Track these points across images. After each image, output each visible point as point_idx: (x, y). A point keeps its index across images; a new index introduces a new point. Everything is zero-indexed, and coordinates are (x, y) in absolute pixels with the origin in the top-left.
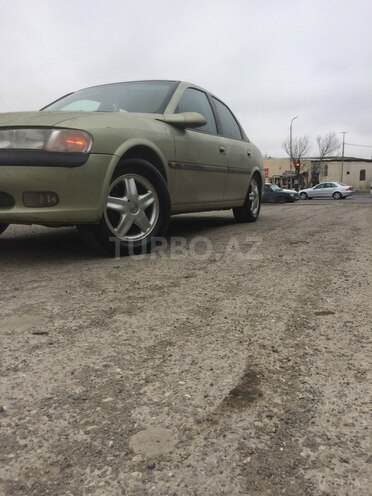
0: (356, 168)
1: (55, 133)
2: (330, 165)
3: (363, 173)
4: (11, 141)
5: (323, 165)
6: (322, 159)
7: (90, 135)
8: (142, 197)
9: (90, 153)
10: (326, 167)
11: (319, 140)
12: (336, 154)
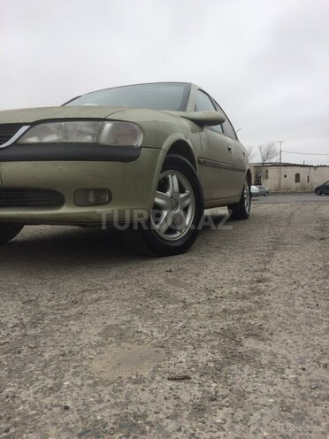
0: (291, 172)
1: (108, 125)
2: (270, 169)
3: (297, 176)
4: (58, 134)
5: (264, 169)
6: (263, 165)
7: (141, 128)
8: (182, 195)
9: (141, 147)
10: (267, 172)
11: (260, 149)
12: (275, 160)
